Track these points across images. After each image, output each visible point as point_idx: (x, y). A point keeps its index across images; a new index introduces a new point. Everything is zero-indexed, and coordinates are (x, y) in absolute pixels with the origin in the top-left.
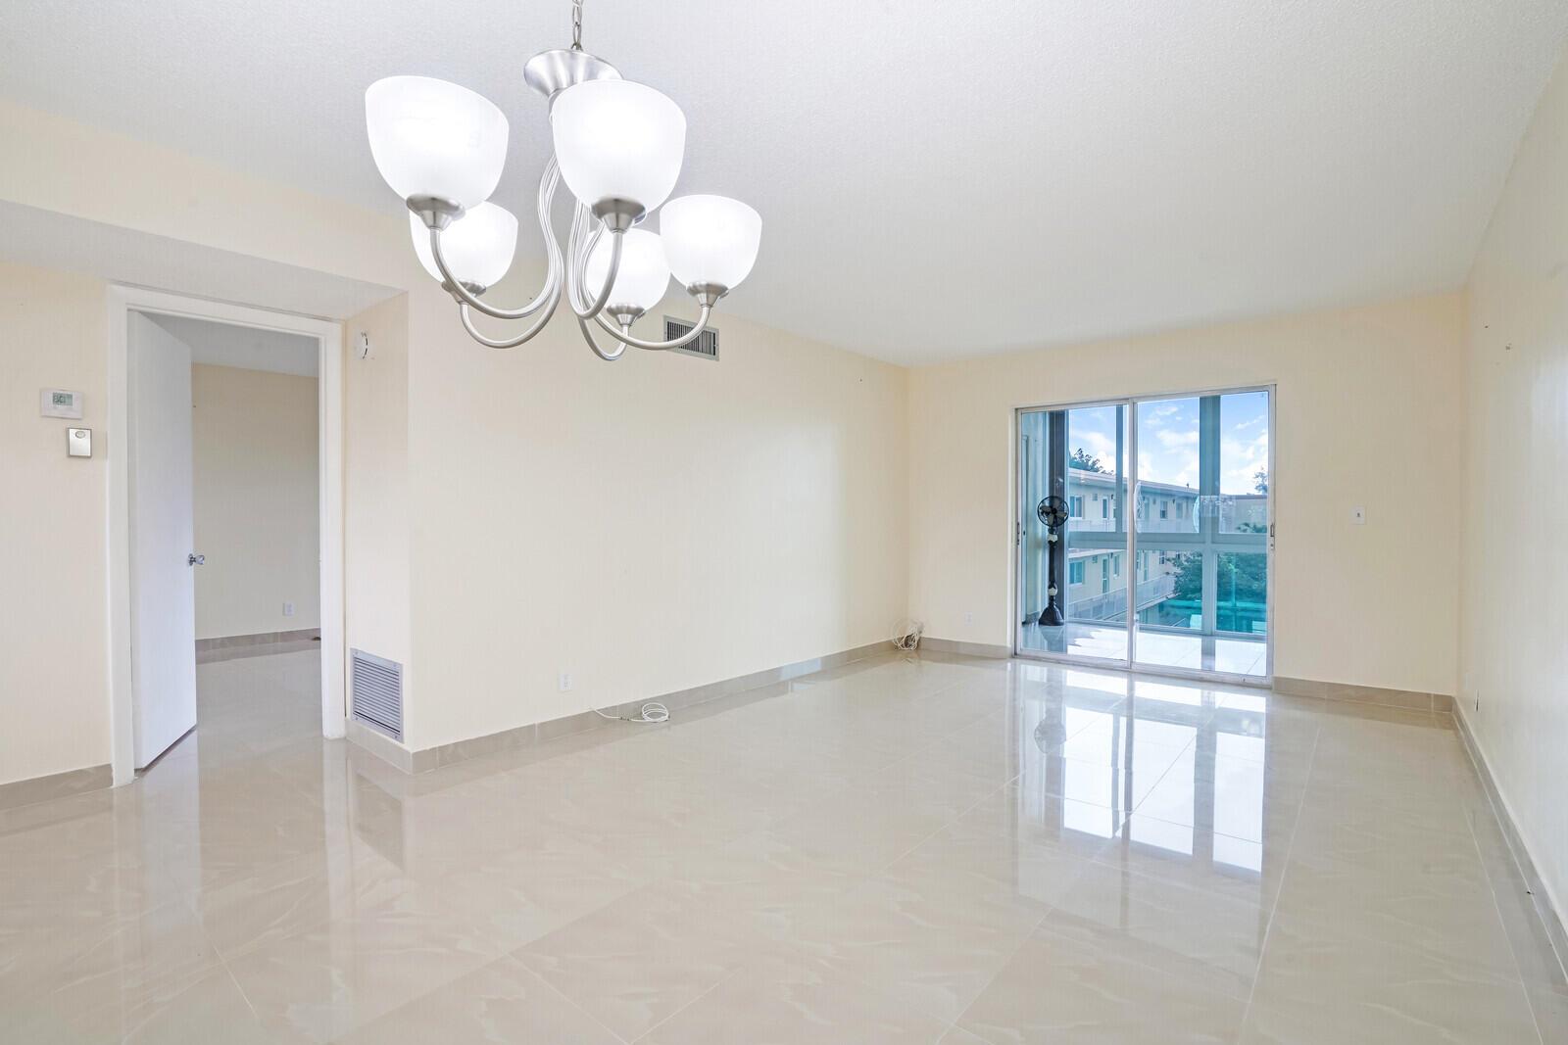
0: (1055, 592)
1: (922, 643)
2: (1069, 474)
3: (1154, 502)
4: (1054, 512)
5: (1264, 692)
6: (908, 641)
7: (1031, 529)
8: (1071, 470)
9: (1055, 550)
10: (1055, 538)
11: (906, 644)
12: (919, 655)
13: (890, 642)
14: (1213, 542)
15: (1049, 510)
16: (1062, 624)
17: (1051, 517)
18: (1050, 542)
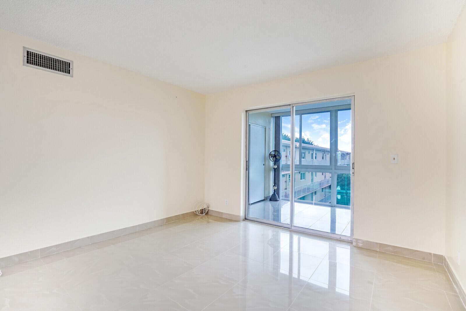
0: (276, 188)
1: (209, 212)
2: (282, 142)
3: (328, 154)
4: (276, 157)
5: (349, 244)
6: (202, 212)
7: (267, 163)
8: (283, 140)
9: (276, 171)
10: (276, 167)
11: (202, 213)
12: (208, 218)
13: (193, 212)
14: (335, 169)
15: (273, 156)
16: (278, 201)
17: (274, 158)
18: (274, 168)
